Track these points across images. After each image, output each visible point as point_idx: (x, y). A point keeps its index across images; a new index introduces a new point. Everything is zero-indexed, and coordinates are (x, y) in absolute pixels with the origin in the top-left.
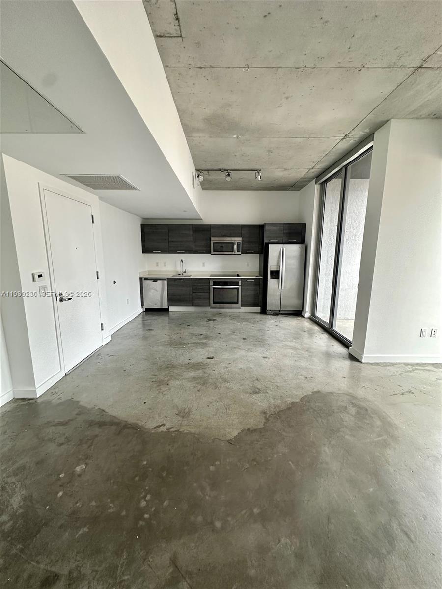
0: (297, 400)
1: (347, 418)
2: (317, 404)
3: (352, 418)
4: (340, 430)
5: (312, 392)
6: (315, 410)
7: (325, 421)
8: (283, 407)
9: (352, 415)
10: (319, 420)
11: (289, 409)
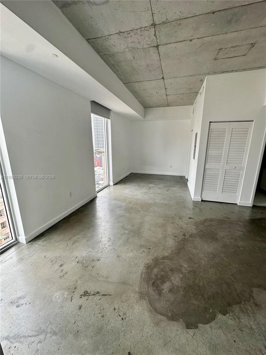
0: (220, 316)
1: (177, 280)
2: (197, 303)
3: (172, 278)
4: (188, 271)
5: (196, 327)
6: (202, 296)
7: (197, 281)
8: (236, 309)
9: (171, 281)
10: (201, 284)
11: (230, 305)
